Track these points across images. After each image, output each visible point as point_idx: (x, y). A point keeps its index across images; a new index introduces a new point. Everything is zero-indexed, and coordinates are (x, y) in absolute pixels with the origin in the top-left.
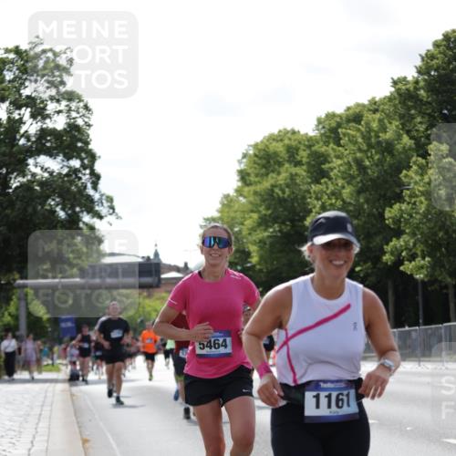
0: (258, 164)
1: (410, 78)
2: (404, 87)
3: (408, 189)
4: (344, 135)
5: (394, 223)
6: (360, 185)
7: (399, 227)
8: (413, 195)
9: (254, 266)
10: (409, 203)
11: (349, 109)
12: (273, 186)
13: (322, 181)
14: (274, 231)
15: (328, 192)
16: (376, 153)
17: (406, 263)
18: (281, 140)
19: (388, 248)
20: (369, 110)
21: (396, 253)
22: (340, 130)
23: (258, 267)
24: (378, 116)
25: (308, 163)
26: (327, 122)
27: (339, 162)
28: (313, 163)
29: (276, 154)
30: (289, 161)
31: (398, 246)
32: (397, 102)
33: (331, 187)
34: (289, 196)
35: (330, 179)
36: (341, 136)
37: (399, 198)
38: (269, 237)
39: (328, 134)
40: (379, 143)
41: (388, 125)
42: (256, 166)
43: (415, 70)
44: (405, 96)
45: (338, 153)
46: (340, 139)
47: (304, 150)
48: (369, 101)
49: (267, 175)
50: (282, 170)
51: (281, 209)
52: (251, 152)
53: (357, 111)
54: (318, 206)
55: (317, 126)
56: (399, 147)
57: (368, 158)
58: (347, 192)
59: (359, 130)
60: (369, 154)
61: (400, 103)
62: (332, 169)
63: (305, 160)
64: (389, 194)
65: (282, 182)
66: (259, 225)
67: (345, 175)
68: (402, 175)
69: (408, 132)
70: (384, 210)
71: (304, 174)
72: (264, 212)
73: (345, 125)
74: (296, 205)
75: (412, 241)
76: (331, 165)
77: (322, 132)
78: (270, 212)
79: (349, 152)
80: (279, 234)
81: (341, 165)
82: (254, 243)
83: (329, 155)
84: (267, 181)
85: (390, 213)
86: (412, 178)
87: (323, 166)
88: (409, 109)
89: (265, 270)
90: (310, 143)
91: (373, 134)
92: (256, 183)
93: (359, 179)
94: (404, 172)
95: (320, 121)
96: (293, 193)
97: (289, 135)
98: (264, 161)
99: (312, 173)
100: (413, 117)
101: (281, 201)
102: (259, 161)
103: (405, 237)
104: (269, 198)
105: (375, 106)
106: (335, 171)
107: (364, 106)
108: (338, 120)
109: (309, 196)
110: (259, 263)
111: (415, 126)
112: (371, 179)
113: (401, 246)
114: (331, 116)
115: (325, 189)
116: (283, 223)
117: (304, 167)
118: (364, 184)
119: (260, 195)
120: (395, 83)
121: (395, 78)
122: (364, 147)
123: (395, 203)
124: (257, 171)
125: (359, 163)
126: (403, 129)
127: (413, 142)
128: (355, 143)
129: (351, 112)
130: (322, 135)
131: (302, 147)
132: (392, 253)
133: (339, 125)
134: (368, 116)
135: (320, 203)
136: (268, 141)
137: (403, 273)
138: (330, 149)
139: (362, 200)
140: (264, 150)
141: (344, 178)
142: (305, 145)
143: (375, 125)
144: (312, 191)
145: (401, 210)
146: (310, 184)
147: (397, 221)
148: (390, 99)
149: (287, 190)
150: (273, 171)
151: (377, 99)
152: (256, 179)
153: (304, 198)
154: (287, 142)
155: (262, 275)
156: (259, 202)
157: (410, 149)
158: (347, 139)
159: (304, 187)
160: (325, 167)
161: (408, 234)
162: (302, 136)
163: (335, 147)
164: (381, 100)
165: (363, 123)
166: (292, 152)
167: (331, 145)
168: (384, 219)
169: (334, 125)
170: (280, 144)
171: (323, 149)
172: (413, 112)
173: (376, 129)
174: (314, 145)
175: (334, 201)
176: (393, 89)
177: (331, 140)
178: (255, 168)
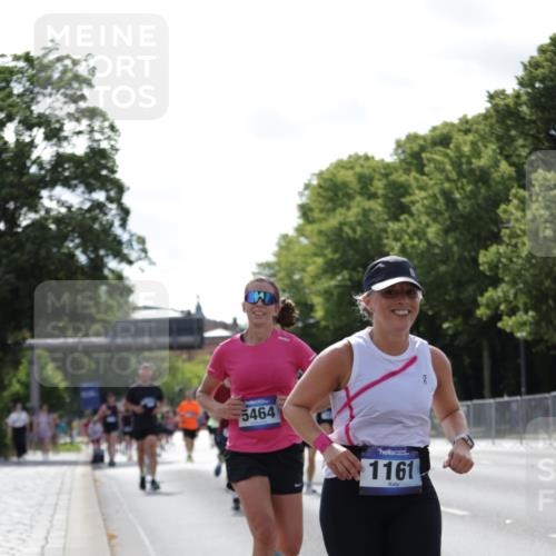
0: (324, 197)
1: (509, 91)
2: (502, 103)
3: (507, 228)
4: (429, 160)
5: (491, 269)
6: (448, 223)
7: (497, 275)
8: (513, 235)
9: (318, 322)
10: (508, 245)
11: (434, 129)
12: (342, 224)
13: (402, 217)
14: (344, 279)
15: (410, 230)
16: (468, 183)
17: (505, 318)
18: (352, 168)
19: (482, 300)
20: (460, 130)
21: (493, 306)
22: (424, 155)
23: (323, 323)
24: (470, 137)
25: (385, 196)
26: (408, 145)
27: (423, 194)
28: (391, 195)
29: (345, 185)
30: (361, 194)
31: (495, 297)
32: (494, 120)
33: (413, 225)
34: (361, 236)
35: (412, 215)
36: (425, 162)
37: (497, 239)
38: (337, 286)
39: (409, 160)
40: (472, 171)
41: (483, 149)
42: (320, 199)
43: (516, 81)
44: (503, 114)
45: (421, 184)
46: (424, 165)
47: (379, 180)
48: (460, 120)
49: (334, 210)
50: (353, 204)
51: (351, 252)
52: (315, 182)
53: (445, 131)
54: (396, 248)
55: (396, 150)
56: (496, 176)
57: (457, 189)
58: (432, 232)
59: (446, 155)
60: (459, 184)
61: (497, 121)
62: (413, 203)
63: (380, 192)
64: (483, 234)
65: (352, 219)
66: (325, 271)
67: (430, 210)
68: (500, 211)
69: (507, 158)
70: (478, 253)
71: (380, 209)
72: (330, 256)
73: (430, 149)
74: (369, 246)
75: (512, 291)
76: (413, 198)
77: (402, 157)
78: (337, 256)
79: (434, 182)
80: (349, 283)
81: (425, 198)
82: (319, 294)
83: (409, 186)
84: (334, 217)
85: (485, 257)
86: (512, 214)
87: (403, 200)
88: (508, 129)
89: (332, 328)
90: (388, 171)
91: (464, 160)
92: (321, 220)
93: (447, 215)
94: (503, 207)
95: (399, 144)
96: (366, 232)
97: (361, 162)
98: (330, 194)
99: (389, 208)
100: (513, 139)
101: (352, 242)
102: (324, 194)
103: (503, 288)
104: (337, 238)
105: (466, 126)
106: (418, 206)
107: (453, 125)
108: (421, 142)
109: (384, 235)
110: (325, 318)
111: (516, 149)
112: (462, 216)
113: (499, 297)
114: (412, 138)
115: (405, 228)
116: (354, 269)
117: (380, 201)
118: (452, 222)
119: (326, 235)
120: (491, 97)
121: (492, 92)
122: (454, 175)
123: (491, 245)
124: (322, 206)
125: (447, 195)
126: (501, 153)
127: (513, 169)
128: (442, 170)
129: (438, 132)
130: (402, 161)
131: (377, 176)
132: (488, 306)
133: (423, 149)
134: (458, 138)
135: (399, 244)
136: (335, 168)
137: (501, 331)
138: (411, 178)
139: (450, 241)
140: (331, 180)
141: (428, 214)
142: (381, 174)
143: (466, 149)
144: (389, 230)
145: (498, 253)
146: (386, 221)
147: (494, 267)
148: (485, 117)
149: (359, 229)
150: (342, 206)
151: (469, 117)
152: (322, 216)
153: (380, 238)
154: (358, 169)
155: (328, 333)
156: (324, 244)
157: (510, 178)
158: (432, 165)
159: (380, 225)
160: (405, 200)
161: (508, 283)
162: (378, 162)
163: (418, 176)
164: (474, 118)
165: (452, 146)
166: (365, 182)
167: (414, 174)
168: (478, 265)
169: (416, 148)
170: (350, 173)
171: (403, 178)
172: (513, 133)
173: (468, 153)
174: (391, 174)
175: (416, 242)
176: (489, 105)
177: (413, 168)
178: (320, 202)
